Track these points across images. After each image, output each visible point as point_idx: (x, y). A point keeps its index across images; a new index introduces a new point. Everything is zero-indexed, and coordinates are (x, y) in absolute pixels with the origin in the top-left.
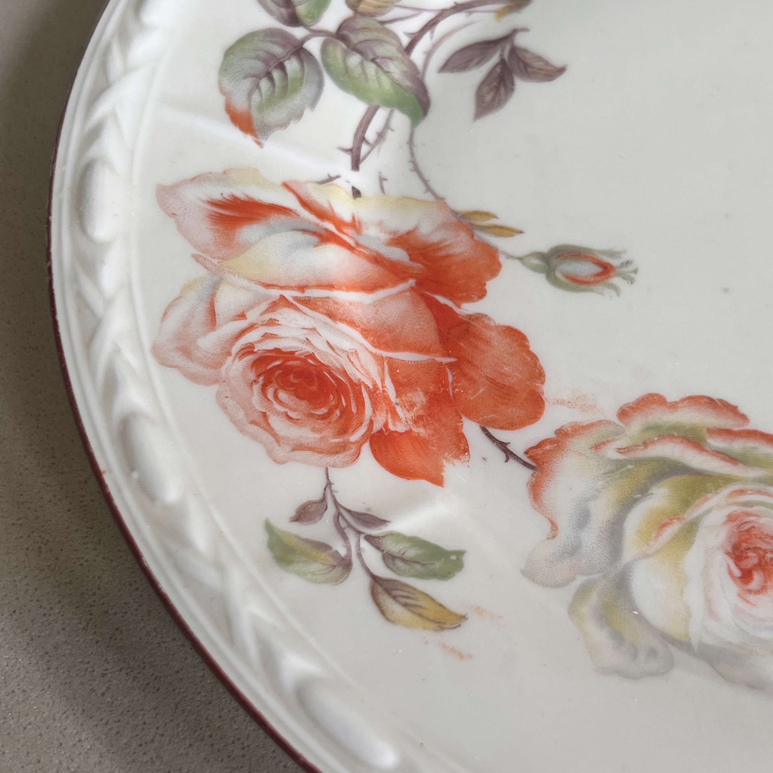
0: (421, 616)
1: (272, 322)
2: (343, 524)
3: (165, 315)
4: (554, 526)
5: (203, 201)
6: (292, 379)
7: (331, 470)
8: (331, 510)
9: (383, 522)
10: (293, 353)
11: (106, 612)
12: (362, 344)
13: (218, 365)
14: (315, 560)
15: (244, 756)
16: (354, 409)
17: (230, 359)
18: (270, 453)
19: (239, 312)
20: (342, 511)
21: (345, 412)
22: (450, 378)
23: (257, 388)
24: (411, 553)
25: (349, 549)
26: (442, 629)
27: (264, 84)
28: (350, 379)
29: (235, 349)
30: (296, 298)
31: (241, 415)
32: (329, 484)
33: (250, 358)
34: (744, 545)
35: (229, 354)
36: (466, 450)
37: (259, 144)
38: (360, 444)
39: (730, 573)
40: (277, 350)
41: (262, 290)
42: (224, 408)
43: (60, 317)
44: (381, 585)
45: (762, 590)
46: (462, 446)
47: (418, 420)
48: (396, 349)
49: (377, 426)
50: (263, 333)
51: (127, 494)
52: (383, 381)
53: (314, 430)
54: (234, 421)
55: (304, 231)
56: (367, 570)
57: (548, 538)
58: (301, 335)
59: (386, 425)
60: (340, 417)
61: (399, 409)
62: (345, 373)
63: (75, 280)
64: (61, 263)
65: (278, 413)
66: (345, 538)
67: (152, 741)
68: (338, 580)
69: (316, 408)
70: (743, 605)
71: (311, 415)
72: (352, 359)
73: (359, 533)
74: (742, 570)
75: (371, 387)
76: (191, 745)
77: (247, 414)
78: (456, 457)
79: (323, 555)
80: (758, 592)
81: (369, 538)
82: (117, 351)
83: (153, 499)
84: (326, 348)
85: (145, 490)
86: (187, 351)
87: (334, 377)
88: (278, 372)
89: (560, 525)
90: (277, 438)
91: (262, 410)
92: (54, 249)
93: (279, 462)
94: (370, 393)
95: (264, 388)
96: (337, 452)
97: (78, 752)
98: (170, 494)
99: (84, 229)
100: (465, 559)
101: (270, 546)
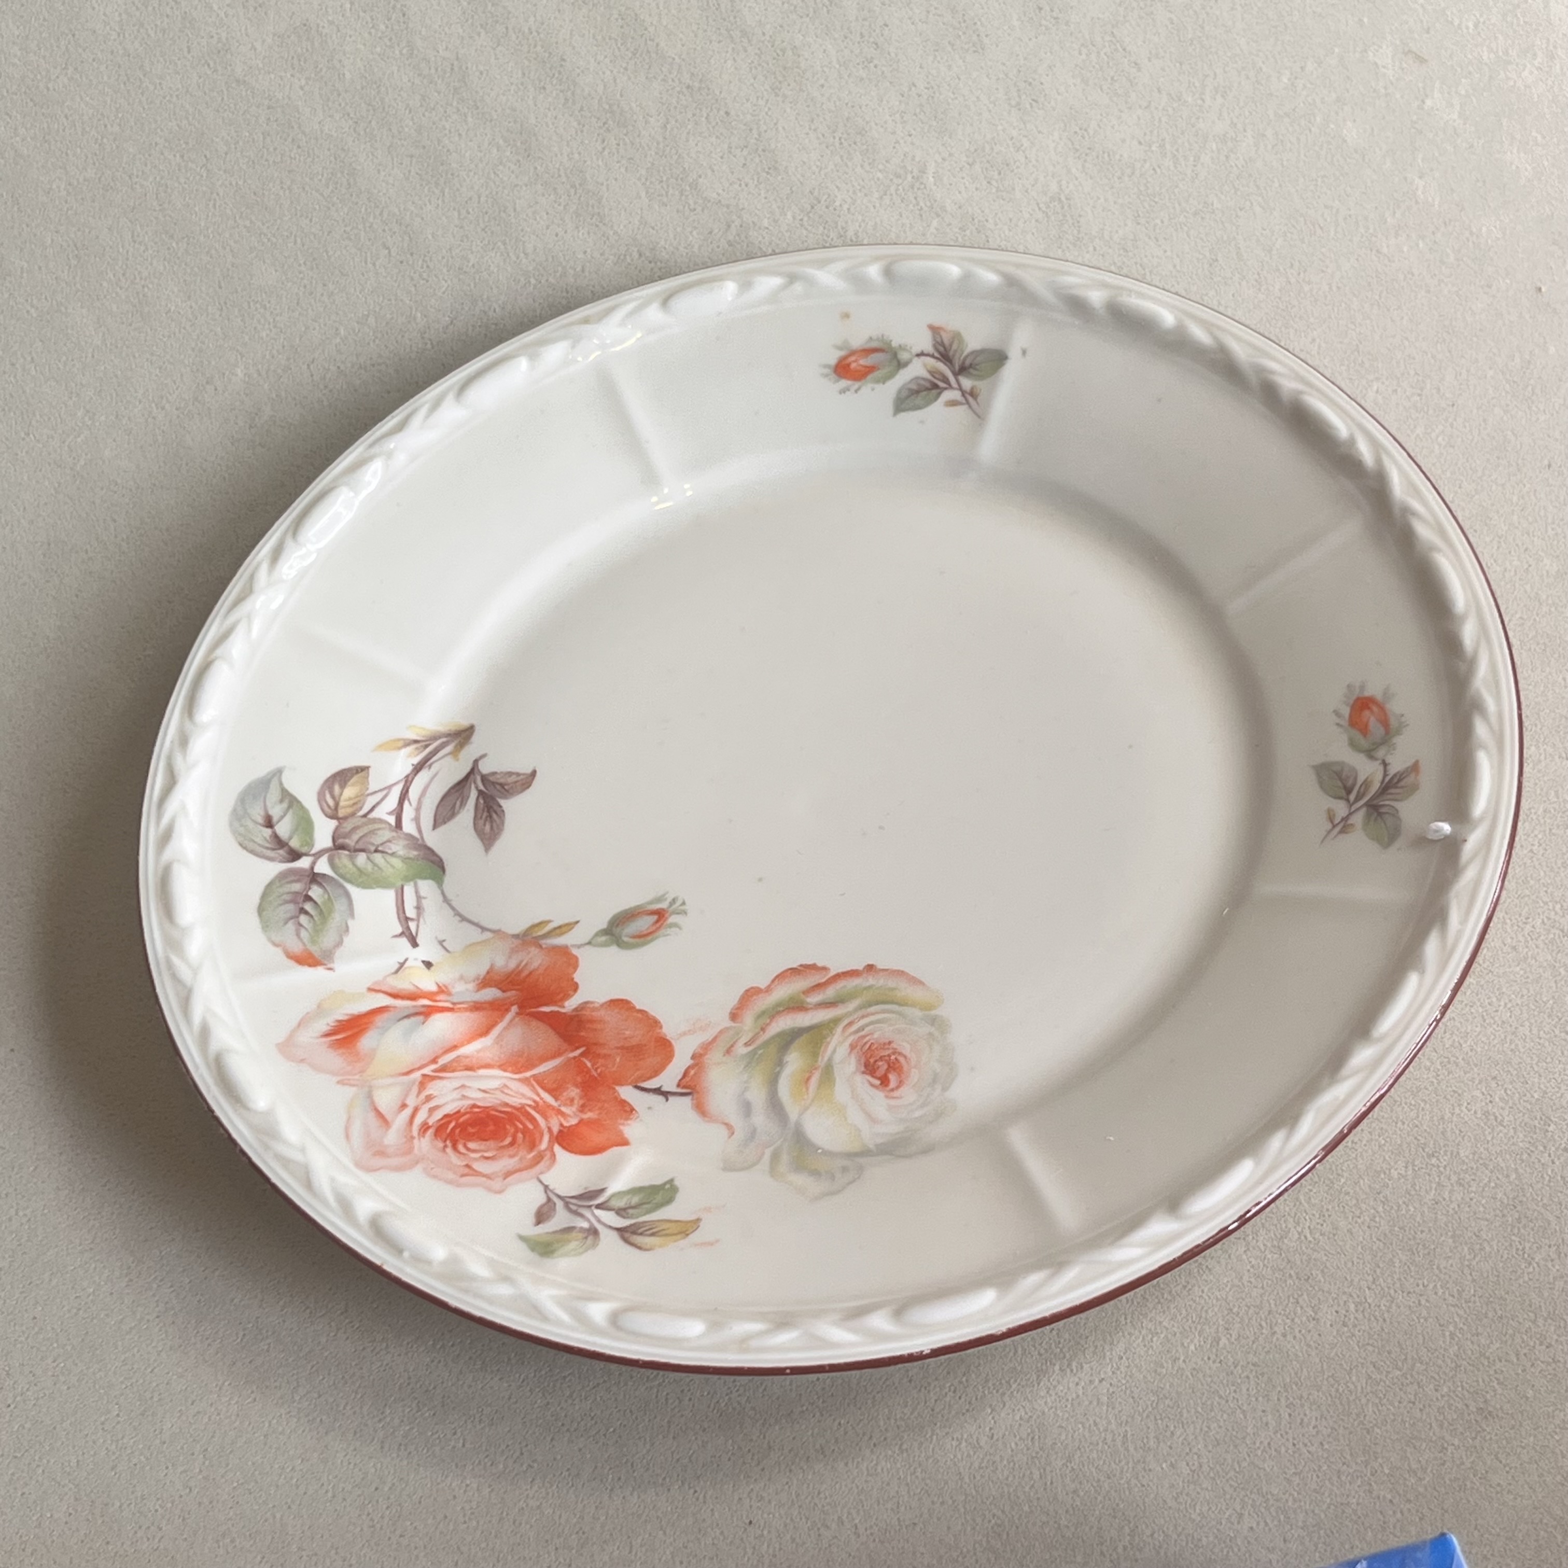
0: (667, 1235)
1: (429, 1098)
2: (574, 1208)
3: (347, 1137)
4: (728, 1126)
5: (318, 1038)
6: (471, 1130)
7: (542, 1177)
8: (559, 1204)
9: (602, 1191)
10: (458, 1112)
11: (426, 1391)
12: (506, 1077)
13: (410, 1151)
14: (569, 1241)
15: (596, 1423)
16: (531, 1126)
17: (416, 1141)
18: (489, 1189)
19: (399, 1103)
20: (568, 1200)
21: (525, 1131)
22: (589, 1064)
23: (449, 1150)
24: (635, 1200)
25: (588, 1220)
26: (687, 1235)
27: (303, 919)
28: (511, 1107)
29: (415, 1132)
30: (435, 1071)
31: (450, 1176)
32: (546, 1188)
33: (430, 1132)
34: (872, 1061)
35: (413, 1138)
36: (632, 1109)
37: (330, 969)
38: (550, 1148)
39: (872, 1085)
40: (446, 1116)
41: (405, 1078)
42: (435, 1177)
43: (274, 1180)
44: (627, 1232)
45: (900, 1084)
46: (628, 1109)
47: (582, 1108)
48: (533, 1066)
49: (556, 1130)
50: (427, 1109)
51: (408, 1270)
52: (538, 1095)
53: (511, 1156)
54: (450, 1182)
55: (408, 1017)
56: (610, 1227)
57: (730, 1137)
58: (455, 1095)
59: (561, 1125)
60: (524, 1137)
61: (563, 1109)
62: (507, 1105)
63: (267, 1148)
64: (247, 1141)
65: (476, 1159)
66: (581, 1216)
67: (522, 1454)
68: (594, 1245)
69: (502, 1141)
70: (893, 1102)
71: (502, 1148)
72: (506, 1091)
73: (590, 1207)
74: (879, 1079)
75: (533, 1104)
76: (552, 1439)
77: (455, 1173)
78: (627, 1119)
79: (574, 1234)
80: (898, 1087)
81: (598, 1207)
82: (333, 1180)
83: (429, 1262)
84: (481, 1095)
85: (419, 1260)
86: (381, 1153)
87: (501, 1112)
88: (457, 1131)
89: (732, 1123)
90: (487, 1176)
91: (464, 1163)
92: (235, 1135)
93: (500, 1192)
94: (535, 1108)
95: (455, 1147)
96: (538, 1163)
97: (471, 1494)
98: (439, 1253)
99: (246, 1108)
100: (677, 1183)
101: (533, 1250)
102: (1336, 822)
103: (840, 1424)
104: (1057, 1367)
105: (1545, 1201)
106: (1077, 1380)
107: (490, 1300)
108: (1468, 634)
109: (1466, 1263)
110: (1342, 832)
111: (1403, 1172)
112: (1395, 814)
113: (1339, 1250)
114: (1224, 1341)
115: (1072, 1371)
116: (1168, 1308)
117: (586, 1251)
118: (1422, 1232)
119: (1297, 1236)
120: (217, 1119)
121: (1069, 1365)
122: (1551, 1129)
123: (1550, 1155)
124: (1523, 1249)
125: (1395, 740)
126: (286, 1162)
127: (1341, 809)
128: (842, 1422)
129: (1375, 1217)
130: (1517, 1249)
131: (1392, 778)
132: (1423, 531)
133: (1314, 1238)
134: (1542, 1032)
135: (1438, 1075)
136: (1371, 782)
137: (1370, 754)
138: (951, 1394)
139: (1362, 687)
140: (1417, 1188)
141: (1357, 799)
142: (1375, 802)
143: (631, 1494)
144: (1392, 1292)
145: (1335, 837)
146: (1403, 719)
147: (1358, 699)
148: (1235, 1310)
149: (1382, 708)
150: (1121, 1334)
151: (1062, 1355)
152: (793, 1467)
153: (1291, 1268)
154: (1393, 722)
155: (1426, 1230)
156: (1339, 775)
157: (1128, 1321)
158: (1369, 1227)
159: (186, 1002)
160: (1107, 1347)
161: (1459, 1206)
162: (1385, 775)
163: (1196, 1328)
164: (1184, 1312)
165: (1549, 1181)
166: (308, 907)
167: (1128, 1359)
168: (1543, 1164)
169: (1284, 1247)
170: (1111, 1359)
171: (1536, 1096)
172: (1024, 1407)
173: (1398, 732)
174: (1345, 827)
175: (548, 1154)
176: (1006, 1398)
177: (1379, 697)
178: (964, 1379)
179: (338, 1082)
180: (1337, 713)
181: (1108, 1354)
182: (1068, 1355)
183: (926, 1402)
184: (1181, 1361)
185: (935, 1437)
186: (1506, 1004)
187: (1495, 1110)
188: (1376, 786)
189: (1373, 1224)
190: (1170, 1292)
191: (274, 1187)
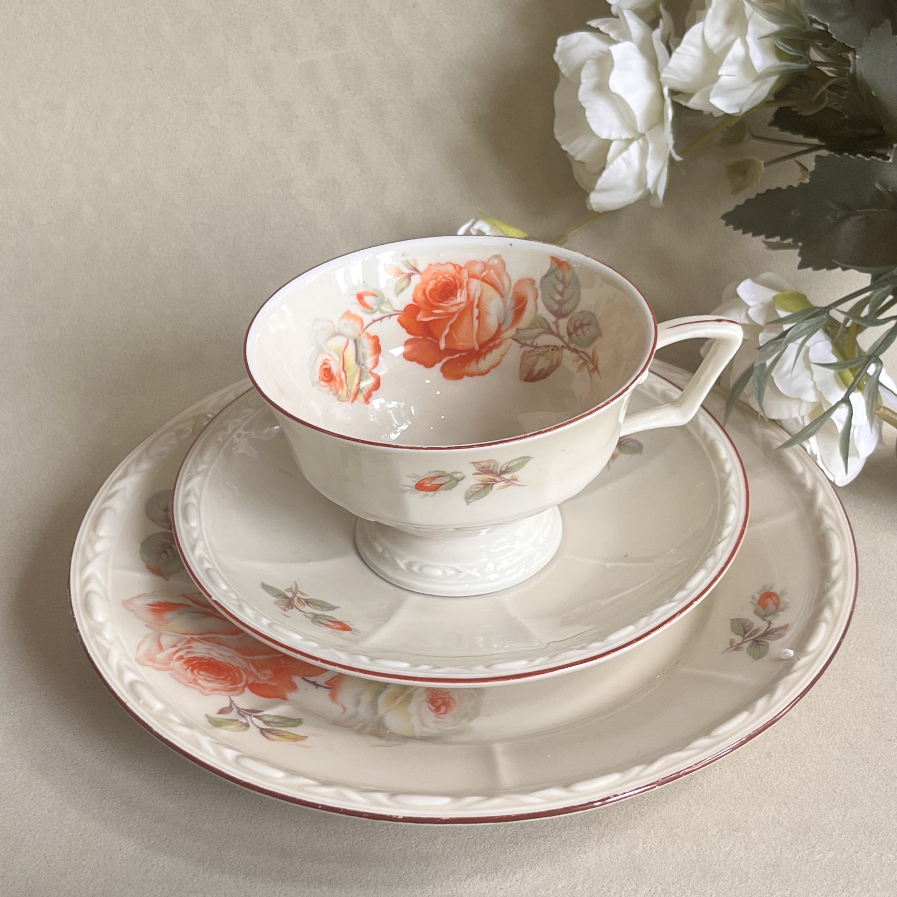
0: (285, 737)
1: (190, 647)
2: (242, 713)
3: (138, 648)
4: (344, 708)
5: (145, 604)
6: (205, 667)
7: (232, 697)
8: (235, 710)
9: (261, 711)
10: (203, 658)
11: (129, 798)
12: (236, 654)
13: (168, 664)
14: (232, 725)
16: (237, 676)
17: (173, 662)
18: (200, 692)
19: (173, 644)
20: (241, 709)
21: (234, 677)
22: (283, 662)
23: (189, 671)
24: (277, 720)
25: (247, 720)
26: (297, 741)
27: (164, 555)
28: (231, 665)
29: (175, 658)
30: (199, 638)
31: (184, 680)
32: (232, 702)
33: (183, 660)
34: (435, 698)
35: (172, 660)
36: (296, 687)
37: (167, 580)
38: (243, 688)
39: (430, 709)
40: (195, 657)
41: (182, 636)
42: (175, 678)
43: (90, 651)
44: (265, 730)
45: (446, 712)
46: (294, 686)
47: (270, 680)
48: (253, 655)
49: (250, 682)
50: (186, 651)
52: (249, 667)
53: (221, 684)
54: (182, 683)
55: (196, 612)
56: (258, 727)
57: (343, 713)
58: (204, 651)
59: (255, 681)
60: (232, 679)
61: (259, 676)
62: (229, 664)
63: (93, 637)
64: (84, 632)
65: (202, 679)
67: (166, 840)
68: (244, 730)
69: (219, 676)
70: (438, 720)
71: (217, 679)
73: (250, 715)
74: (435, 707)
75: (244, 668)
77: (186, 680)
78: (291, 691)
79: (235, 723)
80: (444, 713)
81: (255, 716)
82: (119, 660)
83: (152, 708)
84: (218, 656)
85: (146, 705)
86: (152, 660)
87: (226, 666)
88: (197, 665)
89: (347, 707)
90: (204, 688)
91: (193, 678)
92: (80, 628)
93: (205, 695)
94: (244, 671)
95: (192, 671)
96: (233, 691)
97: (130, 851)
98: (159, 706)
99: (92, 618)
100: (303, 720)
101: (210, 722)
102: (733, 645)
103: (345, 871)
104: (479, 876)
105: (792, 868)
106: (488, 885)
107: (175, 732)
108: (835, 571)
109: (735, 886)
110: (734, 650)
111: (715, 834)
112: (767, 646)
113: (663, 862)
114: (579, 888)
115: (486, 880)
116: (554, 864)
117: (239, 731)
118: (715, 865)
119: (641, 849)
120: (74, 620)
121: (486, 877)
122: (809, 835)
123: (803, 847)
124: (771, 887)
125: (781, 613)
126: (99, 645)
127: (738, 639)
128: (347, 871)
129: (690, 851)
130: (767, 887)
131: (771, 630)
132: (828, 522)
133: (651, 853)
134: (821, 788)
135: (753, 794)
136: (760, 630)
137: (763, 618)
138: (414, 873)
139: (771, 588)
140: (720, 843)
141: (748, 637)
142: (758, 639)
143: (216, 874)
144: (686, 889)
145: (731, 651)
146: (787, 605)
147: (767, 593)
148: (592, 875)
149: (777, 597)
150: (522, 869)
151: (484, 871)
152: (310, 885)
153: (632, 863)
154: (782, 606)
155: (718, 864)
156: (743, 625)
157: (529, 865)
158: (685, 855)
159: (83, 567)
160: (511, 874)
161: (741, 858)
162: (768, 628)
163: (566, 878)
164: (562, 869)
165: (799, 859)
166: (168, 551)
167: (521, 882)
168: (798, 850)
169: (632, 853)
170: (511, 881)
171: (806, 817)
172: (452, 890)
173: (783, 610)
174: (738, 648)
175: (241, 690)
176: (444, 884)
177: (778, 593)
178: (424, 869)
179: (146, 625)
180: (753, 597)
181: (511, 877)
182: (487, 872)
183: (398, 873)
184: (551, 891)
185: (395, 891)
186: (805, 771)
187: (780, 818)
188: (761, 632)
189: (687, 854)
190: (558, 858)
191: (88, 655)
